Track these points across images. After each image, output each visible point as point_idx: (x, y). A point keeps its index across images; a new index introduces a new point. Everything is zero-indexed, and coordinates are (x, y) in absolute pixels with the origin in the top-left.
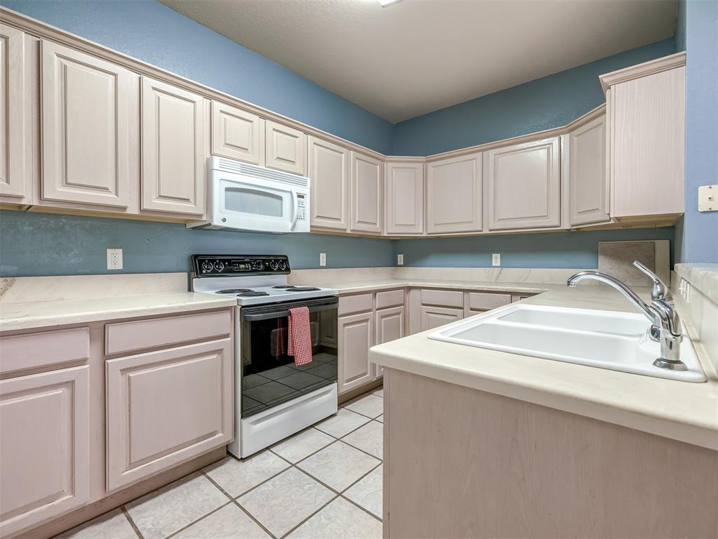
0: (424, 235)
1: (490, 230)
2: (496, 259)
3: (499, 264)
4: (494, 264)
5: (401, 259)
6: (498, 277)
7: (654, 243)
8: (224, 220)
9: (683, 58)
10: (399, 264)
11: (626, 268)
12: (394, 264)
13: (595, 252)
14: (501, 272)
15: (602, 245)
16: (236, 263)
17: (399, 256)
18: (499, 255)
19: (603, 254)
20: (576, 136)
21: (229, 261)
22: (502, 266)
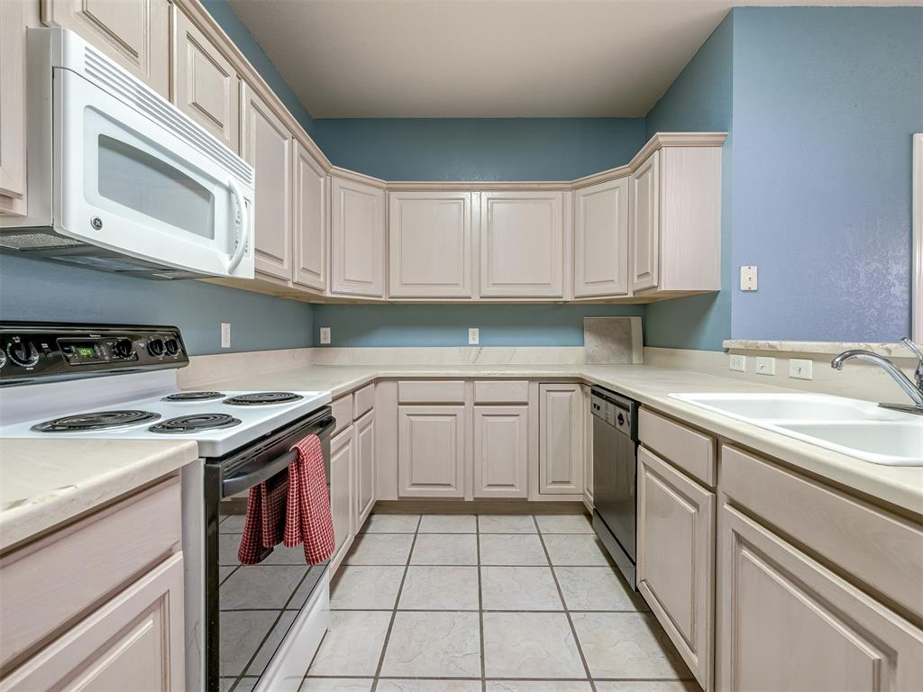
0: (383, 299)
1: (481, 297)
2: (474, 335)
3: (477, 342)
4: (471, 342)
5: (326, 334)
6: (476, 359)
7: (630, 320)
8: (97, 224)
9: (723, 139)
10: (322, 342)
11: (610, 345)
12: (315, 343)
13: (582, 329)
14: (480, 353)
15: (587, 320)
16: (69, 344)
17: (322, 330)
18: (477, 330)
19: (589, 330)
20: (583, 196)
21: (50, 339)
22: (481, 345)
